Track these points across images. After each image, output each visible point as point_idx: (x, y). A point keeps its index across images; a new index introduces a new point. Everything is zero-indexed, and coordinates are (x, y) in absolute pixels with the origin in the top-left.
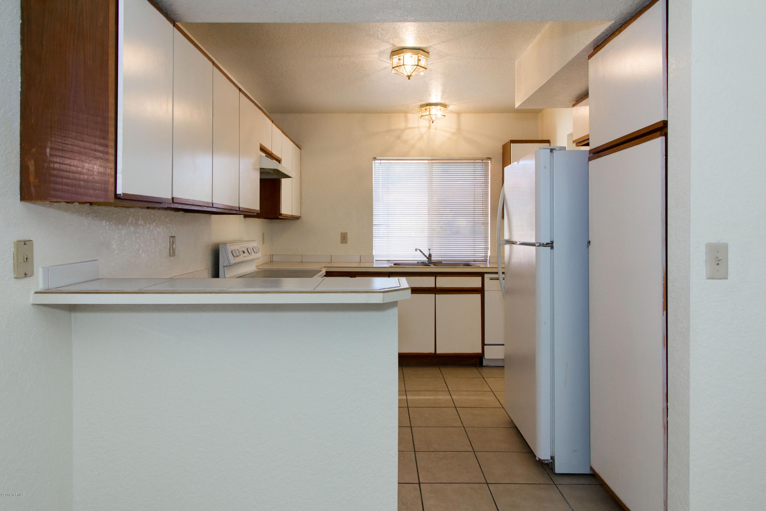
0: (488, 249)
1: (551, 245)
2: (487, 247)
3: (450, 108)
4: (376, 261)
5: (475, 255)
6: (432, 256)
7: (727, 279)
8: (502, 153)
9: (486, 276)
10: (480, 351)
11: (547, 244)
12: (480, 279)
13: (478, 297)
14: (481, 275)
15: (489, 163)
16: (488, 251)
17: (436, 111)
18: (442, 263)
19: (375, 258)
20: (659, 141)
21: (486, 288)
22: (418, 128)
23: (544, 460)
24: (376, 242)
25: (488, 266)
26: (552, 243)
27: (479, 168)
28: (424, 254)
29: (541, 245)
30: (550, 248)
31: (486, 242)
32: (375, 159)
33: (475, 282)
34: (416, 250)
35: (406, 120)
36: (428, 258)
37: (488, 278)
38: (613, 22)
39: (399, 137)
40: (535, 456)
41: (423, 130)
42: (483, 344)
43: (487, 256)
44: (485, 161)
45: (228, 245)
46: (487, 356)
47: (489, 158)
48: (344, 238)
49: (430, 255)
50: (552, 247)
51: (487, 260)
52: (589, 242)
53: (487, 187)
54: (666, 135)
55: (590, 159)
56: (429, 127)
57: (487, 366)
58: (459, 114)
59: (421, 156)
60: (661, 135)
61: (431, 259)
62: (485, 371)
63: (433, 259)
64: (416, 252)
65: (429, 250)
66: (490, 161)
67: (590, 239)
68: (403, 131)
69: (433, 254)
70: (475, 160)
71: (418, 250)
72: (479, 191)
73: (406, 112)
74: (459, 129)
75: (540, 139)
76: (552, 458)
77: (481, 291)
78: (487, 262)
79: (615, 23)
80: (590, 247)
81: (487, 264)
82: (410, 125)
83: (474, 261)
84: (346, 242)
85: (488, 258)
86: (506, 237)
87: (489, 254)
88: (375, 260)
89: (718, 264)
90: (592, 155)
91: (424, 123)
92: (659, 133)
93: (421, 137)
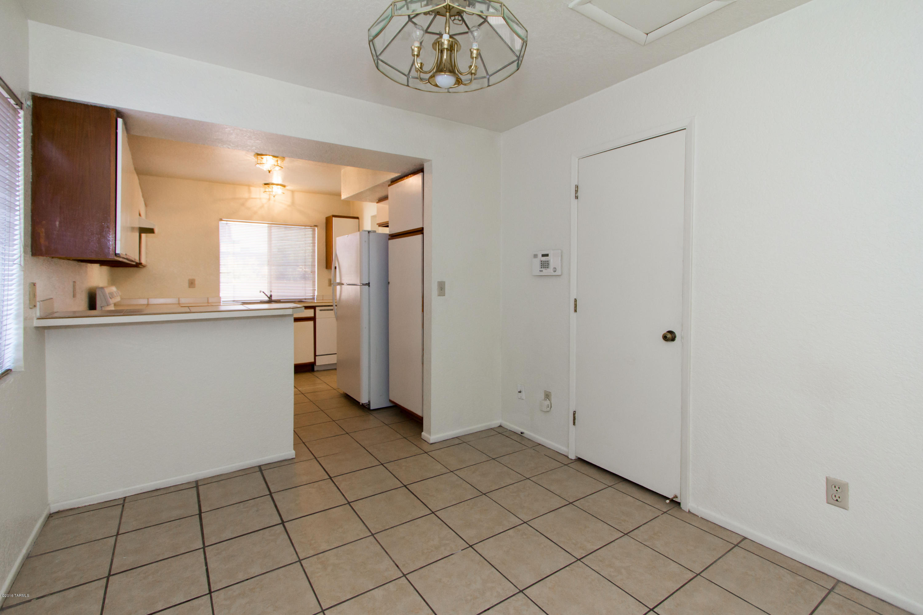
0: (315, 291)
1: (368, 284)
2: (314, 289)
3: (287, 188)
4: (223, 301)
5: (306, 295)
6: (272, 296)
7: (445, 296)
8: (325, 223)
9: (317, 309)
10: (313, 361)
11: (366, 284)
12: (312, 310)
13: (311, 323)
14: (314, 308)
15: (315, 229)
16: (315, 292)
17: (277, 190)
18: (280, 301)
19: (222, 300)
20: (420, 236)
21: (317, 316)
22: (260, 199)
23: (365, 403)
24: (222, 286)
25: (316, 302)
26: (369, 283)
27: (309, 232)
28: (266, 295)
29: (363, 285)
30: (368, 286)
31: (314, 285)
32: (221, 220)
33: (310, 313)
34: (260, 292)
35: (250, 192)
36: (269, 298)
37: (318, 309)
38: (400, 174)
39: (243, 205)
40: (359, 403)
41: (264, 201)
42: (315, 355)
43: (315, 296)
44: (313, 228)
45: (105, 288)
46: (318, 363)
47: (316, 226)
48: (192, 283)
49: (271, 296)
50: (369, 286)
51: (315, 298)
52: (389, 283)
53: (314, 246)
54: (423, 233)
55: (389, 239)
56: (269, 199)
57: (318, 371)
58: (293, 192)
59: (263, 219)
60: (421, 234)
61: (271, 298)
62: (315, 374)
63: (273, 298)
64: (260, 294)
65: (271, 291)
66: (316, 228)
67: (390, 281)
68: (246, 200)
69: (273, 294)
70: (305, 226)
71: (262, 292)
72: (310, 248)
73: (249, 186)
74: (293, 203)
75: (351, 215)
76: (369, 402)
77: (313, 319)
78: (314, 299)
79: (401, 175)
80: (390, 285)
81: (314, 301)
82: (253, 196)
83: (305, 299)
84: (194, 287)
85: (316, 297)
86: (338, 280)
87: (316, 294)
88: (221, 301)
89: (442, 290)
90: (390, 237)
91: (265, 196)
92: (420, 233)
93: (262, 207)
